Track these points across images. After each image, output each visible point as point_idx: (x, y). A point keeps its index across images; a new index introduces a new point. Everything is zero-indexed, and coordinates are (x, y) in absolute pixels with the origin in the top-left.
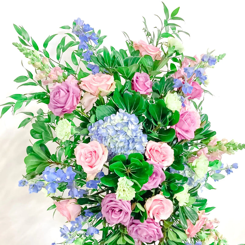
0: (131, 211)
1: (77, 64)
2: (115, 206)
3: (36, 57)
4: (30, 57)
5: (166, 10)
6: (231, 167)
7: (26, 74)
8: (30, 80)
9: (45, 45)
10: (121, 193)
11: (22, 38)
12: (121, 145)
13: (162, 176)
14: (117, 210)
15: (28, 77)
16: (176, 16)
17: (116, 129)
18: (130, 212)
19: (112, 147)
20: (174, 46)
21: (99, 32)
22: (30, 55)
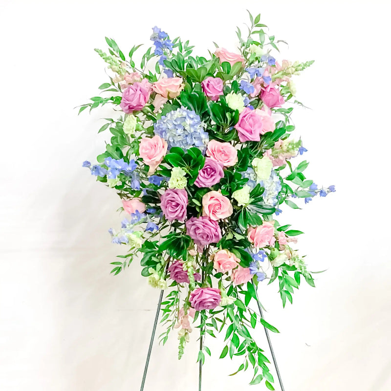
0: (187, 205)
1: (160, 73)
2: (173, 199)
3: (114, 62)
4: (108, 61)
5: (251, 17)
6: (329, 190)
7: (110, 82)
8: (112, 87)
9: (131, 55)
10: (173, 182)
11: (112, 49)
12: (180, 139)
13: (220, 174)
14: (174, 204)
15: (111, 84)
16: (258, 23)
17: (175, 123)
18: (185, 205)
19: (171, 141)
20: (255, 53)
21: (188, 42)
22: (109, 60)
